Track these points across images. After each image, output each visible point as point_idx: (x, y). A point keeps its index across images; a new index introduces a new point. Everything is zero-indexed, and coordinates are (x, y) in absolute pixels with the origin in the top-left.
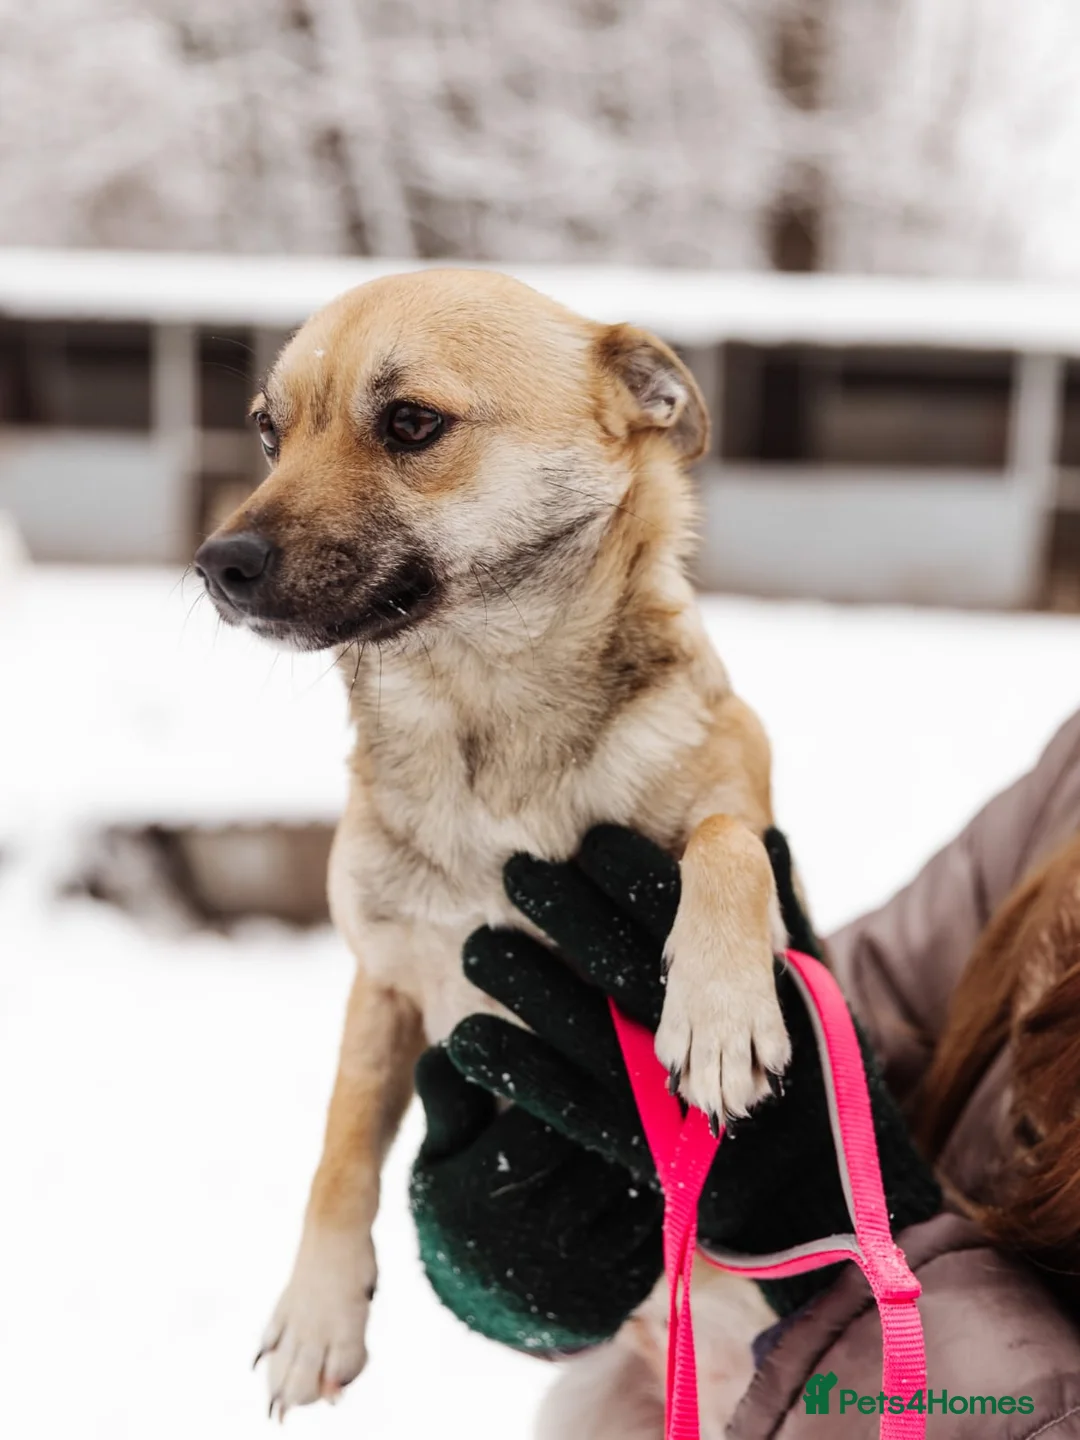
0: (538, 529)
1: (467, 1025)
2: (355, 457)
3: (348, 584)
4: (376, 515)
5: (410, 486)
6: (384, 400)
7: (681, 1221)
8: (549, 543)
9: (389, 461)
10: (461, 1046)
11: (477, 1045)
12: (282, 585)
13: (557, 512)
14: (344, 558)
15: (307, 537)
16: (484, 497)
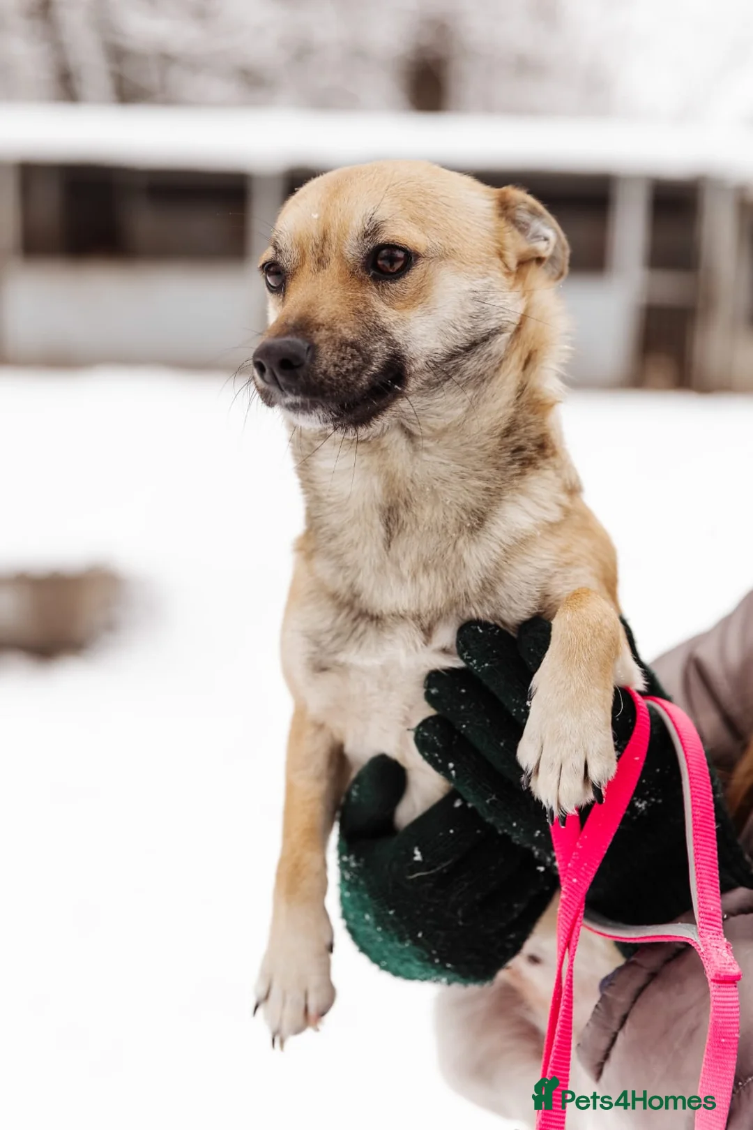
0: (466, 335)
1: (430, 721)
2: (351, 284)
3: (358, 371)
4: (368, 324)
5: (388, 305)
6: (371, 246)
7: (572, 906)
8: (472, 347)
9: (374, 287)
10: (423, 736)
11: (435, 738)
12: (318, 371)
13: (479, 323)
14: (356, 353)
15: (332, 337)
16: (435, 311)
